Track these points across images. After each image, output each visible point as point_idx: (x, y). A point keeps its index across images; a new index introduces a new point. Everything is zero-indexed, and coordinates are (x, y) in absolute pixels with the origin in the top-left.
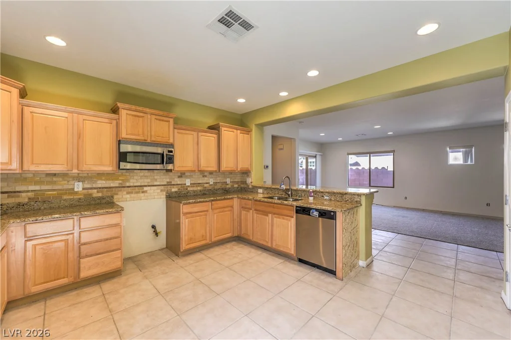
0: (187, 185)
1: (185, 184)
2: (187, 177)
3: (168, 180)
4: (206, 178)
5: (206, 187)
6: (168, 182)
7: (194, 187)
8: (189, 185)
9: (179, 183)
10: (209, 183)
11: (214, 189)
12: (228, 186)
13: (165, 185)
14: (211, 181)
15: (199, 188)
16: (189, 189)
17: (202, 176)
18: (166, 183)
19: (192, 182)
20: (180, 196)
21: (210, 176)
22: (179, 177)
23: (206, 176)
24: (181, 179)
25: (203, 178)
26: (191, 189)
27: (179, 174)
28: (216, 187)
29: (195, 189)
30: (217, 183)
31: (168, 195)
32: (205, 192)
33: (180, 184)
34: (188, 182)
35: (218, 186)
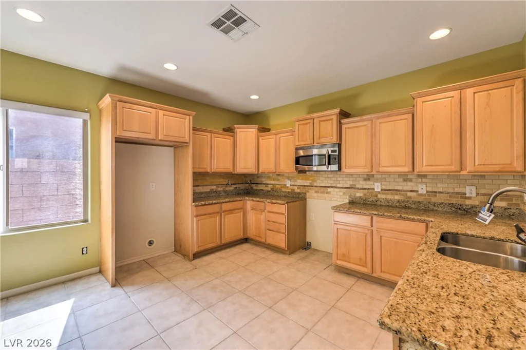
0: (376, 190)
1: (374, 189)
2: (377, 180)
3: (351, 183)
4: (410, 184)
5: (410, 197)
6: (351, 185)
7: (388, 194)
8: (379, 190)
9: (365, 187)
10: (417, 191)
11: (429, 203)
12: (468, 202)
13: (347, 188)
14: (422, 189)
15: (397, 197)
16: (379, 196)
17: (401, 180)
18: (348, 186)
19: (384, 187)
20: (365, 204)
21: (420, 180)
22: (365, 180)
23: (411, 180)
24: (368, 182)
25: (405, 183)
26: (384, 197)
27: (365, 176)
28: (433, 200)
29: (389, 197)
30: (436, 192)
31: (350, 199)
32: (408, 205)
33: (365, 189)
34: (377, 187)
35: (439, 199)
